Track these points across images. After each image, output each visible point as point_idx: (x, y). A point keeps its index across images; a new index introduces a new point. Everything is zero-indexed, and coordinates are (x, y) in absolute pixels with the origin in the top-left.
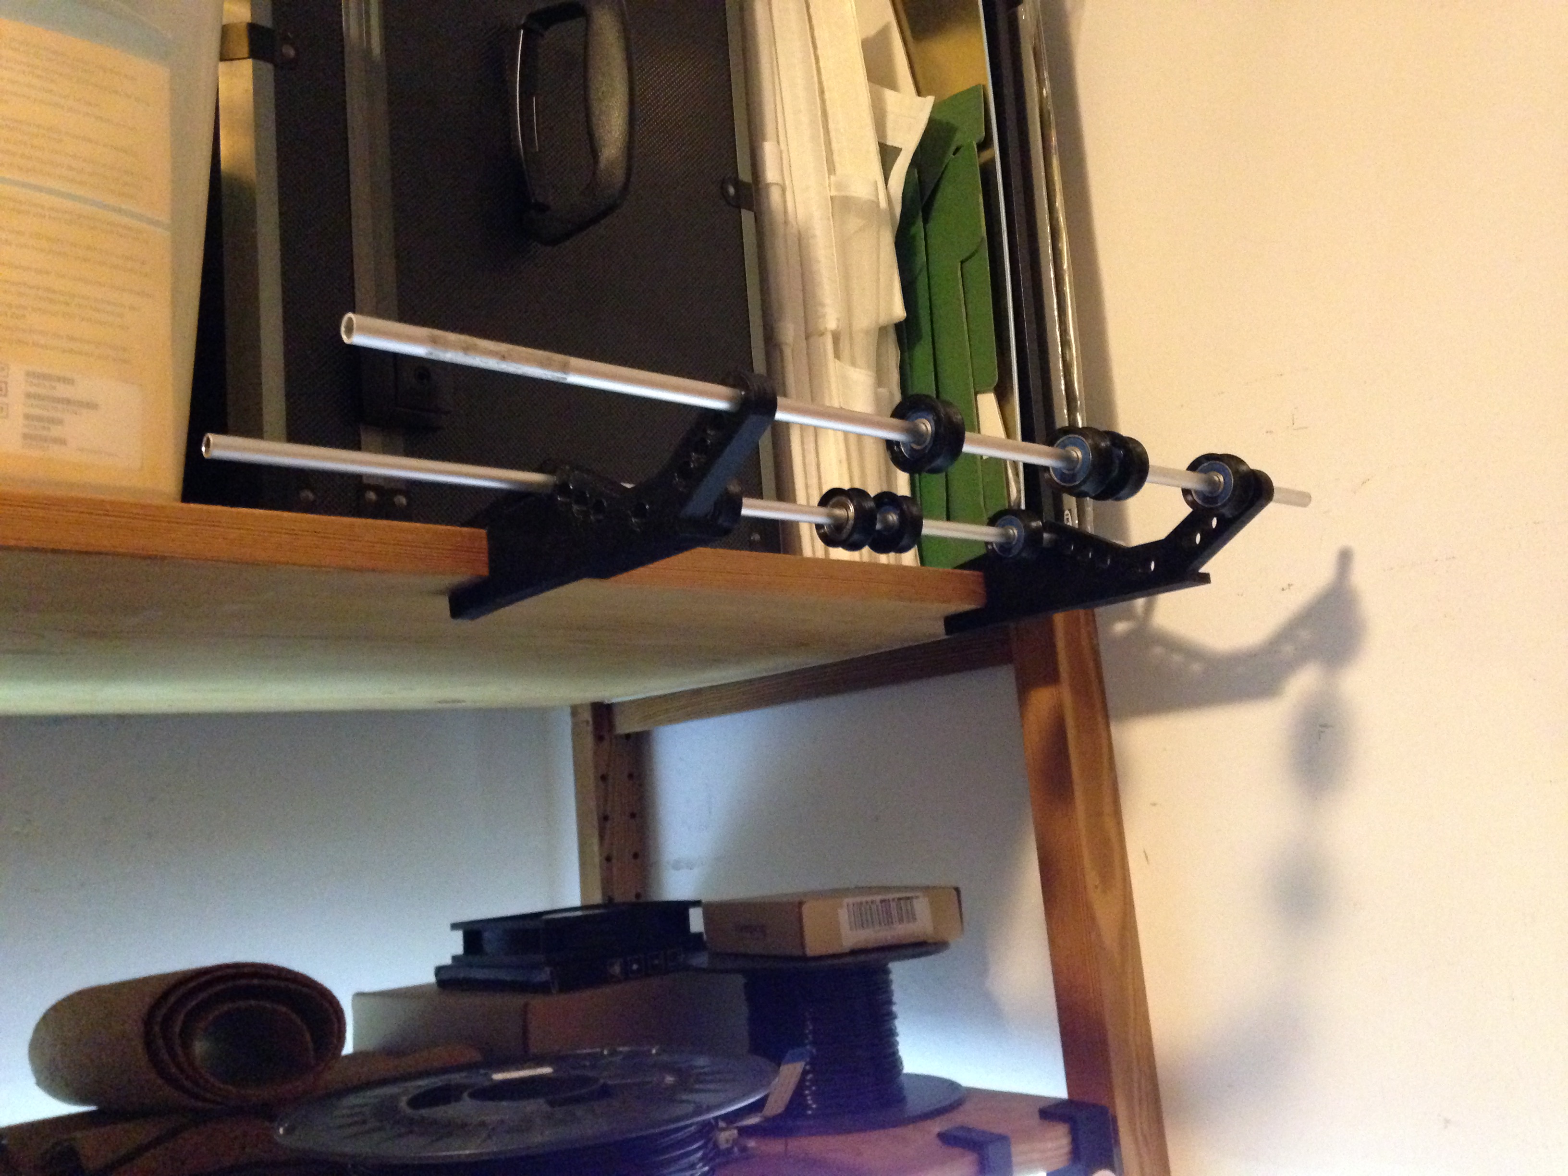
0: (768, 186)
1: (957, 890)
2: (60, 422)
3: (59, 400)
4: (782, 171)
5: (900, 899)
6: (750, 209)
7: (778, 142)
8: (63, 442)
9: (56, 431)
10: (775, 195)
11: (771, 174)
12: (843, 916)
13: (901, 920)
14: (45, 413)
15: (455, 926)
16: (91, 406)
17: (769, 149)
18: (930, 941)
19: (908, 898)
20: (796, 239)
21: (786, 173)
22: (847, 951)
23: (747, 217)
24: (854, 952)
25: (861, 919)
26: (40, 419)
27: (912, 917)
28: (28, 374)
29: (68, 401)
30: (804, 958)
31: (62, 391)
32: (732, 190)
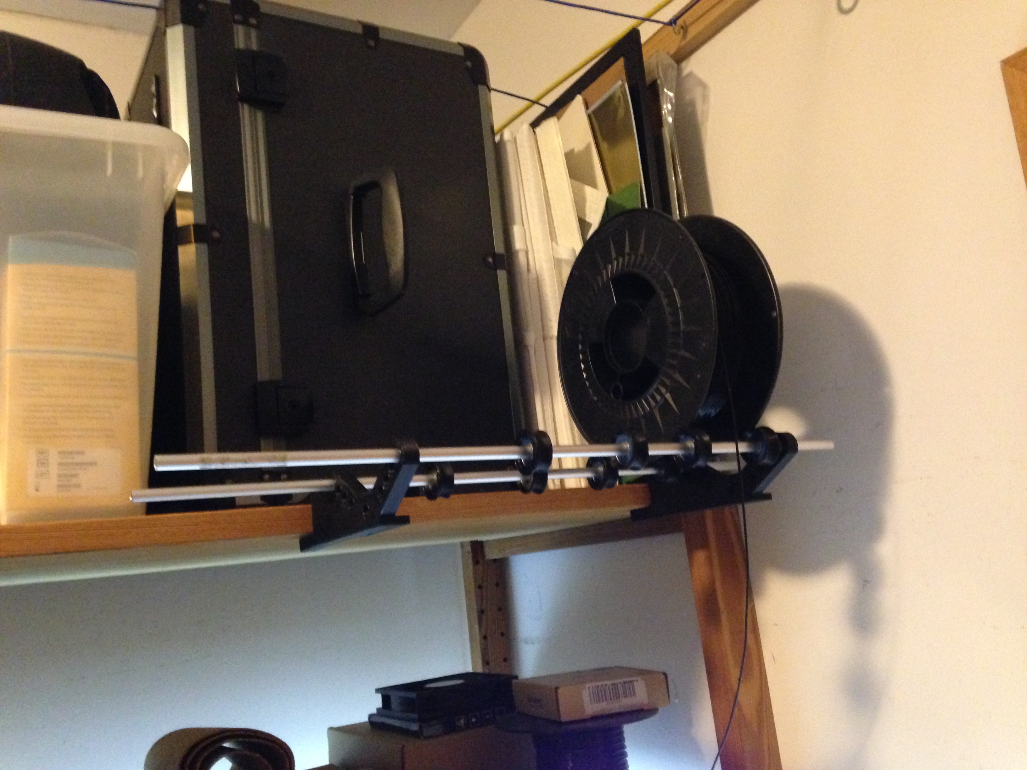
0: (517, 252)
1: (665, 674)
2: (76, 476)
3: (77, 464)
4: (526, 242)
5: (625, 683)
6: (503, 268)
7: (523, 225)
8: (78, 486)
9: (74, 481)
10: (521, 258)
11: (518, 245)
12: (586, 695)
13: (626, 696)
14: (67, 472)
15: (378, 691)
16: (93, 464)
17: (517, 230)
18: (645, 708)
19: (631, 682)
20: (535, 281)
21: (528, 243)
22: (589, 717)
23: (502, 275)
24: (595, 718)
25: (598, 696)
26: (66, 476)
27: (633, 693)
28: (60, 453)
29: (82, 464)
30: (561, 723)
31: (78, 459)
32: (490, 260)
